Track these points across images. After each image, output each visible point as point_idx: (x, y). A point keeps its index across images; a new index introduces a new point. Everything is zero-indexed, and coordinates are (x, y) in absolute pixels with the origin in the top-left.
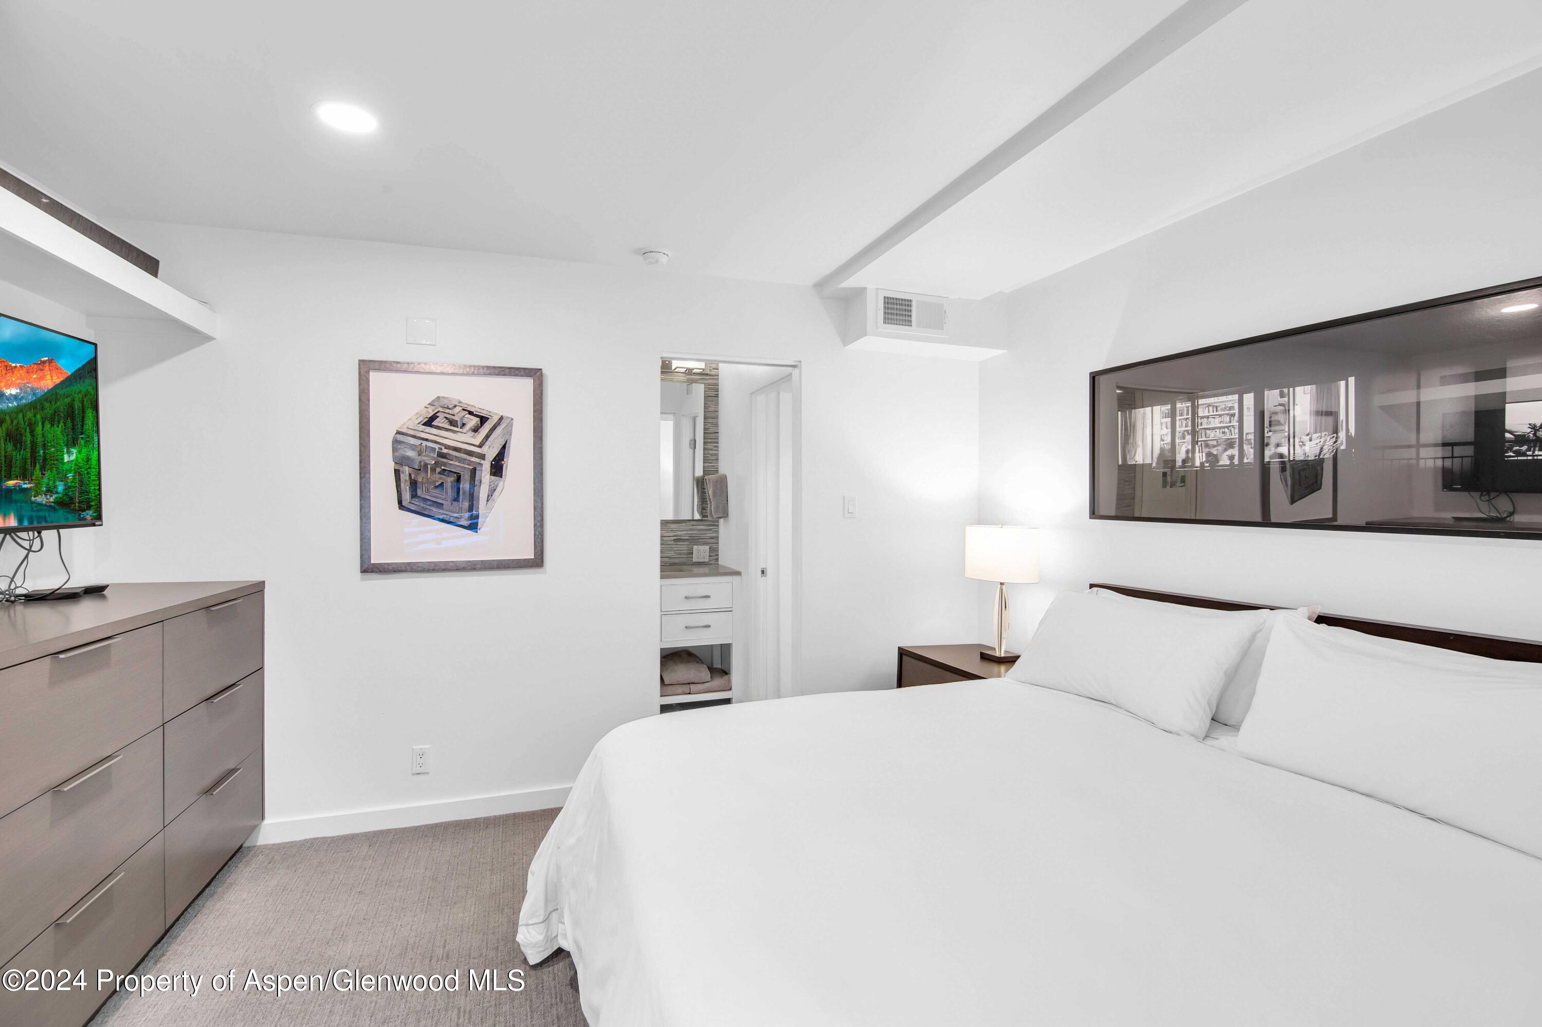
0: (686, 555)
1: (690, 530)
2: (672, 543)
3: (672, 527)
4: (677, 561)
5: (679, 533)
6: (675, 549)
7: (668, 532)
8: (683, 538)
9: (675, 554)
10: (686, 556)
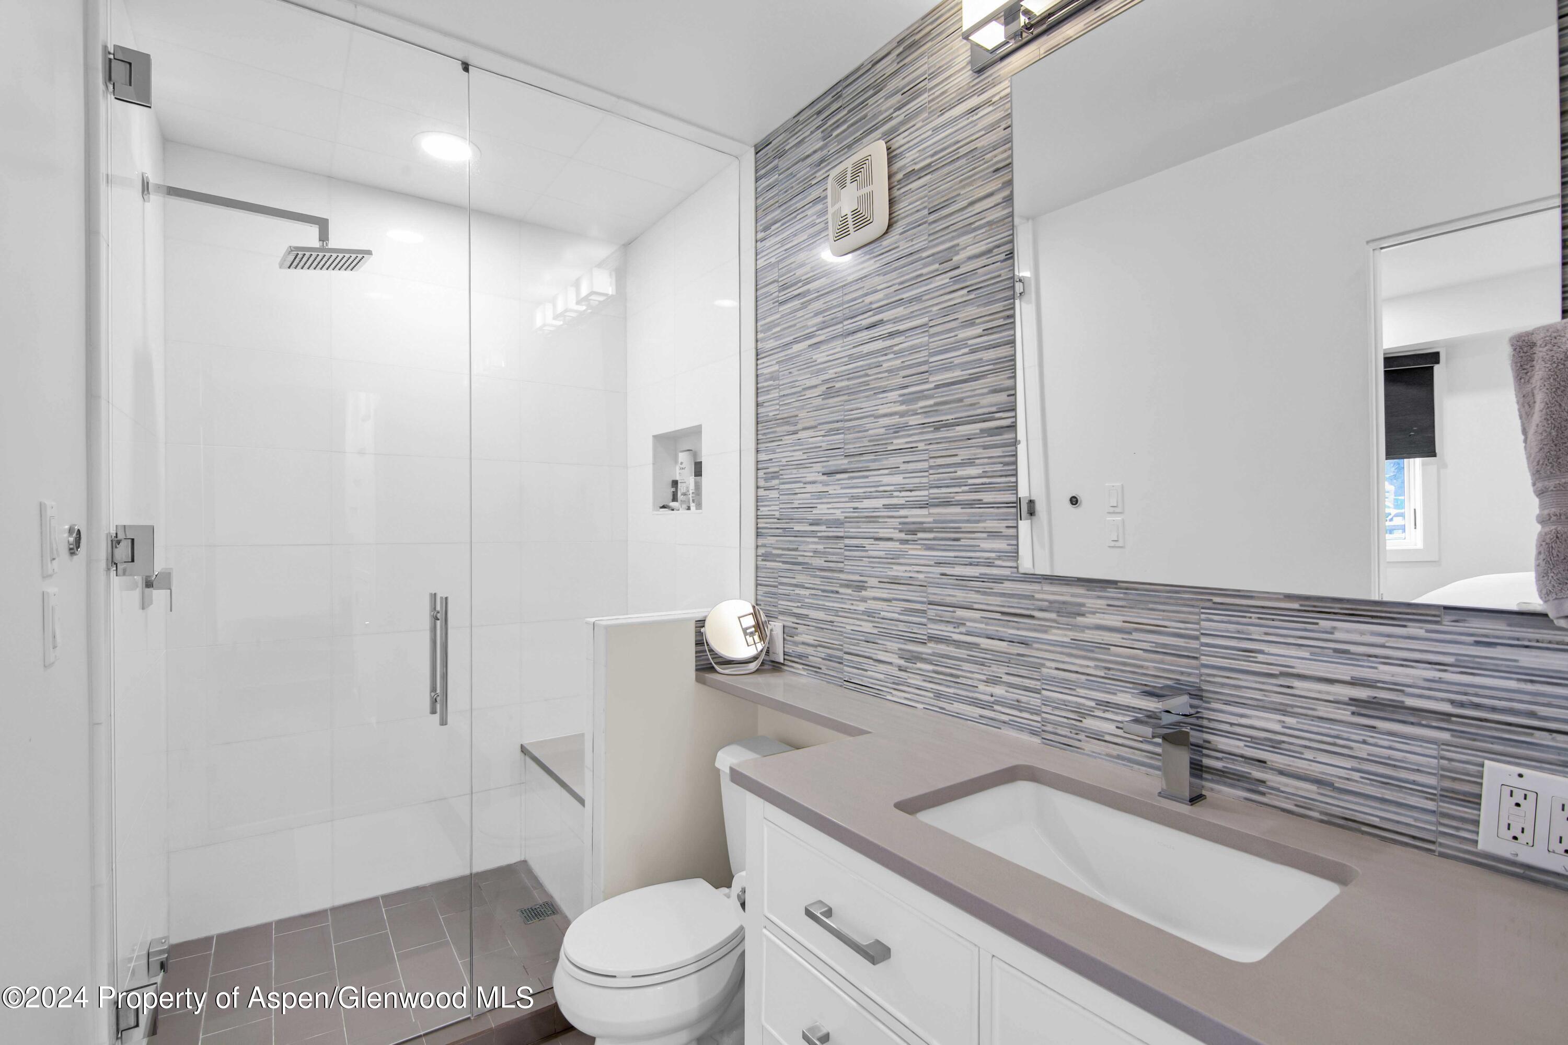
0: (1432, 798)
1: (1464, 666)
2: (1344, 714)
3: (1338, 635)
4: (1371, 813)
5: (1385, 672)
6: (1362, 751)
7: (1317, 655)
8: (1410, 702)
9: (1356, 776)
10: (1431, 805)
